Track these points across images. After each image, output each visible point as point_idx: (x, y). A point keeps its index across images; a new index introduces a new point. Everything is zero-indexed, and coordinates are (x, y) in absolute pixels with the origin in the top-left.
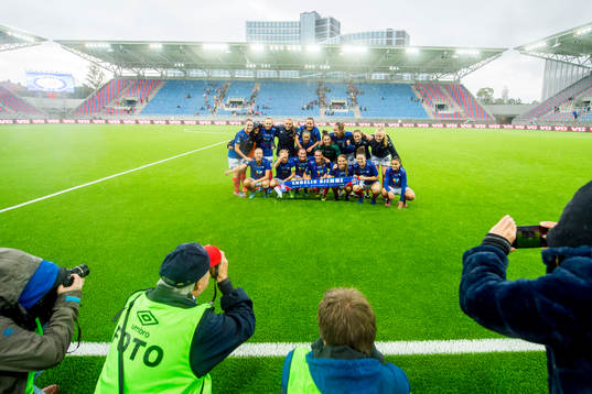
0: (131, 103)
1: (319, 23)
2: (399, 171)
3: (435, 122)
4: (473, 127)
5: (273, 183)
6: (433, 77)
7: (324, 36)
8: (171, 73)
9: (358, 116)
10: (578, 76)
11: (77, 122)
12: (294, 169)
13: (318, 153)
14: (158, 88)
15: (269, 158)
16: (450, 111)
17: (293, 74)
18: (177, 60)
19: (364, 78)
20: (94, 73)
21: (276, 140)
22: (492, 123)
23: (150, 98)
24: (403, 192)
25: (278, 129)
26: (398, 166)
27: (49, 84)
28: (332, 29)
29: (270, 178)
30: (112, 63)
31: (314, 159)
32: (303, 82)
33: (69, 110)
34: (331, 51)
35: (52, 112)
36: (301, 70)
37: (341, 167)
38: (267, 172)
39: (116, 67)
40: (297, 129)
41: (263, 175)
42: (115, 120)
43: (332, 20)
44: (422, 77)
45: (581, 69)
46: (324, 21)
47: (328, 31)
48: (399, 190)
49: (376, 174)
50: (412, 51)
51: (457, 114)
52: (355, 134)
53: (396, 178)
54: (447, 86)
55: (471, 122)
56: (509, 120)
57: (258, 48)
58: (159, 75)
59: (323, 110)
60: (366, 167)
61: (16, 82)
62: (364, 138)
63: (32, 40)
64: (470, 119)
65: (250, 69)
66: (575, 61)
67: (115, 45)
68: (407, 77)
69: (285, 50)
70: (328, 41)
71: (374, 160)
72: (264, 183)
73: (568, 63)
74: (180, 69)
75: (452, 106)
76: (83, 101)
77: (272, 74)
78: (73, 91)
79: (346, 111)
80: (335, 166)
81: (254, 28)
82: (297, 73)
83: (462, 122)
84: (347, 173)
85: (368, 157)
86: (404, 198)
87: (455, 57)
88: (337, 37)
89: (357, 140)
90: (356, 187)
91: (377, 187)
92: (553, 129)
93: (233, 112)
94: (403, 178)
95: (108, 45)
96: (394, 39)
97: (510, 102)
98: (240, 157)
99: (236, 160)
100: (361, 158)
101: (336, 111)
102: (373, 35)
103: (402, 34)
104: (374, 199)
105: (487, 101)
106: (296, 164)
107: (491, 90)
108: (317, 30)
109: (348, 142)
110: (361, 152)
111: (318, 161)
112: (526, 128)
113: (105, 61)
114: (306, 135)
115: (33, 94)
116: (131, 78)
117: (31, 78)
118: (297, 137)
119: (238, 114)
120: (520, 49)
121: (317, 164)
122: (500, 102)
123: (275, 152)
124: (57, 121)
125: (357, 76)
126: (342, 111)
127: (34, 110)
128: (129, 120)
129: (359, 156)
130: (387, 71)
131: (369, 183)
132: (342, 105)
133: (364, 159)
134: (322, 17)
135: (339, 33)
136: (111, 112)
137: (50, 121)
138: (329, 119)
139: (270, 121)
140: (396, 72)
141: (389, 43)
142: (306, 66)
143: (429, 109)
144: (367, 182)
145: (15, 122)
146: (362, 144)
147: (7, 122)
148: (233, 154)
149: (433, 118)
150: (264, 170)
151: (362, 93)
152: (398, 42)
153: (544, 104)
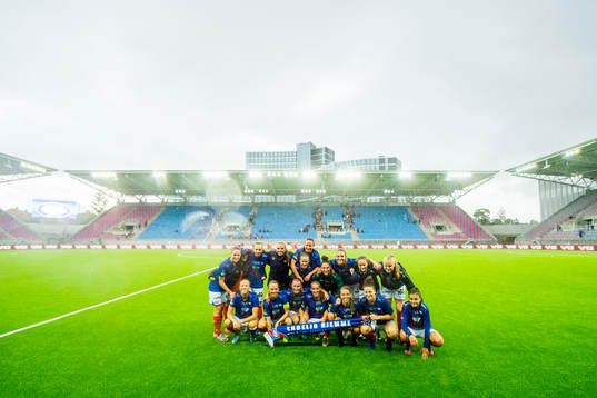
0: (130, 228)
1: (315, 152)
2: (420, 307)
3: (435, 243)
4: (475, 247)
5: (262, 324)
6: (428, 199)
7: (320, 163)
8: (171, 200)
9: (355, 237)
10: (573, 196)
11: (74, 247)
12: (287, 306)
13: (315, 285)
14: (158, 214)
15: (257, 291)
16: (449, 232)
17: (291, 199)
18: (179, 187)
19: (359, 201)
20: (99, 200)
21: (268, 268)
22: (494, 243)
23: (149, 222)
24: (427, 335)
25: (269, 254)
26: (418, 301)
27: (52, 211)
28: (327, 157)
29: (260, 317)
30: (117, 191)
31: (310, 293)
32: (299, 206)
33: (68, 235)
34: (327, 177)
35: (51, 239)
36: (298, 195)
37: (346, 301)
38: (255, 310)
39: (119, 194)
40: (292, 255)
41: (250, 313)
42: (111, 246)
43: (327, 150)
44: (417, 199)
45: (575, 189)
46: (319, 150)
47: (324, 159)
48: (422, 333)
49: (390, 312)
50: (405, 175)
51: (456, 235)
52: (360, 262)
53: (416, 316)
54: (443, 207)
55: (471, 243)
56: (511, 240)
57: (256, 175)
58: (160, 201)
59: (319, 233)
60: (377, 303)
61: (23, 210)
62: (370, 266)
63: (44, 171)
64: (470, 240)
65: (249, 194)
66: (568, 181)
67: (121, 174)
68: (402, 200)
69: (282, 177)
70: (323, 167)
71: (385, 294)
72: (252, 323)
73: (562, 183)
74: (181, 195)
75: (450, 227)
76: (83, 226)
77: (270, 199)
78: (74, 218)
79: (344, 233)
80: (338, 302)
81: (252, 157)
82: (294, 197)
83: (464, 242)
84: (352, 310)
85: (377, 288)
86: (428, 343)
87: (448, 179)
88: (332, 164)
89: (363, 268)
90: (365, 328)
91: (392, 329)
92: (559, 248)
93: (230, 236)
94: (425, 316)
95: (114, 175)
96: (386, 165)
97: (508, 222)
98: (222, 291)
99: (218, 294)
100: (368, 292)
101: (333, 233)
102: (365, 162)
103: (393, 160)
104: (390, 344)
105: (484, 222)
106: (290, 299)
107: (487, 211)
108: (312, 158)
109: (352, 270)
110: (369, 283)
111: (316, 295)
112: (530, 248)
113: (110, 188)
114: (305, 259)
115: (36, 221)
116: (133, 205)
117: (38, 205)
118: (293, 262)
119: (235, 238)
120: (511, 170)
121: (314, 299)
122: (497, 222)
123: (266, 282)
124: (55, 247)
125: (352, 199)
126: (339, 233)
127: (35, 236)
128: (126, 246)
129: (366, 288)
130: (381, 194)
131: (382, 323)
132: (339, 227)
133: (374, 293)
134: (317, 147)
135: (333, 160)
136: (110, 236)
137: (48, 247)
138: (326, 241)
139: (259, 246)
140: (391, 194)
141: (382, 168)
142: (303, 191)
143: (428, 231)
144: (379, 322)
145: (13, 248)
146: (368, 274)
147: (5, 247)
148: (215, 287)
149: (431, 238)
150: (250, 307)
151: (359, 216)
152: (390, 168)
153: (545, 222)
